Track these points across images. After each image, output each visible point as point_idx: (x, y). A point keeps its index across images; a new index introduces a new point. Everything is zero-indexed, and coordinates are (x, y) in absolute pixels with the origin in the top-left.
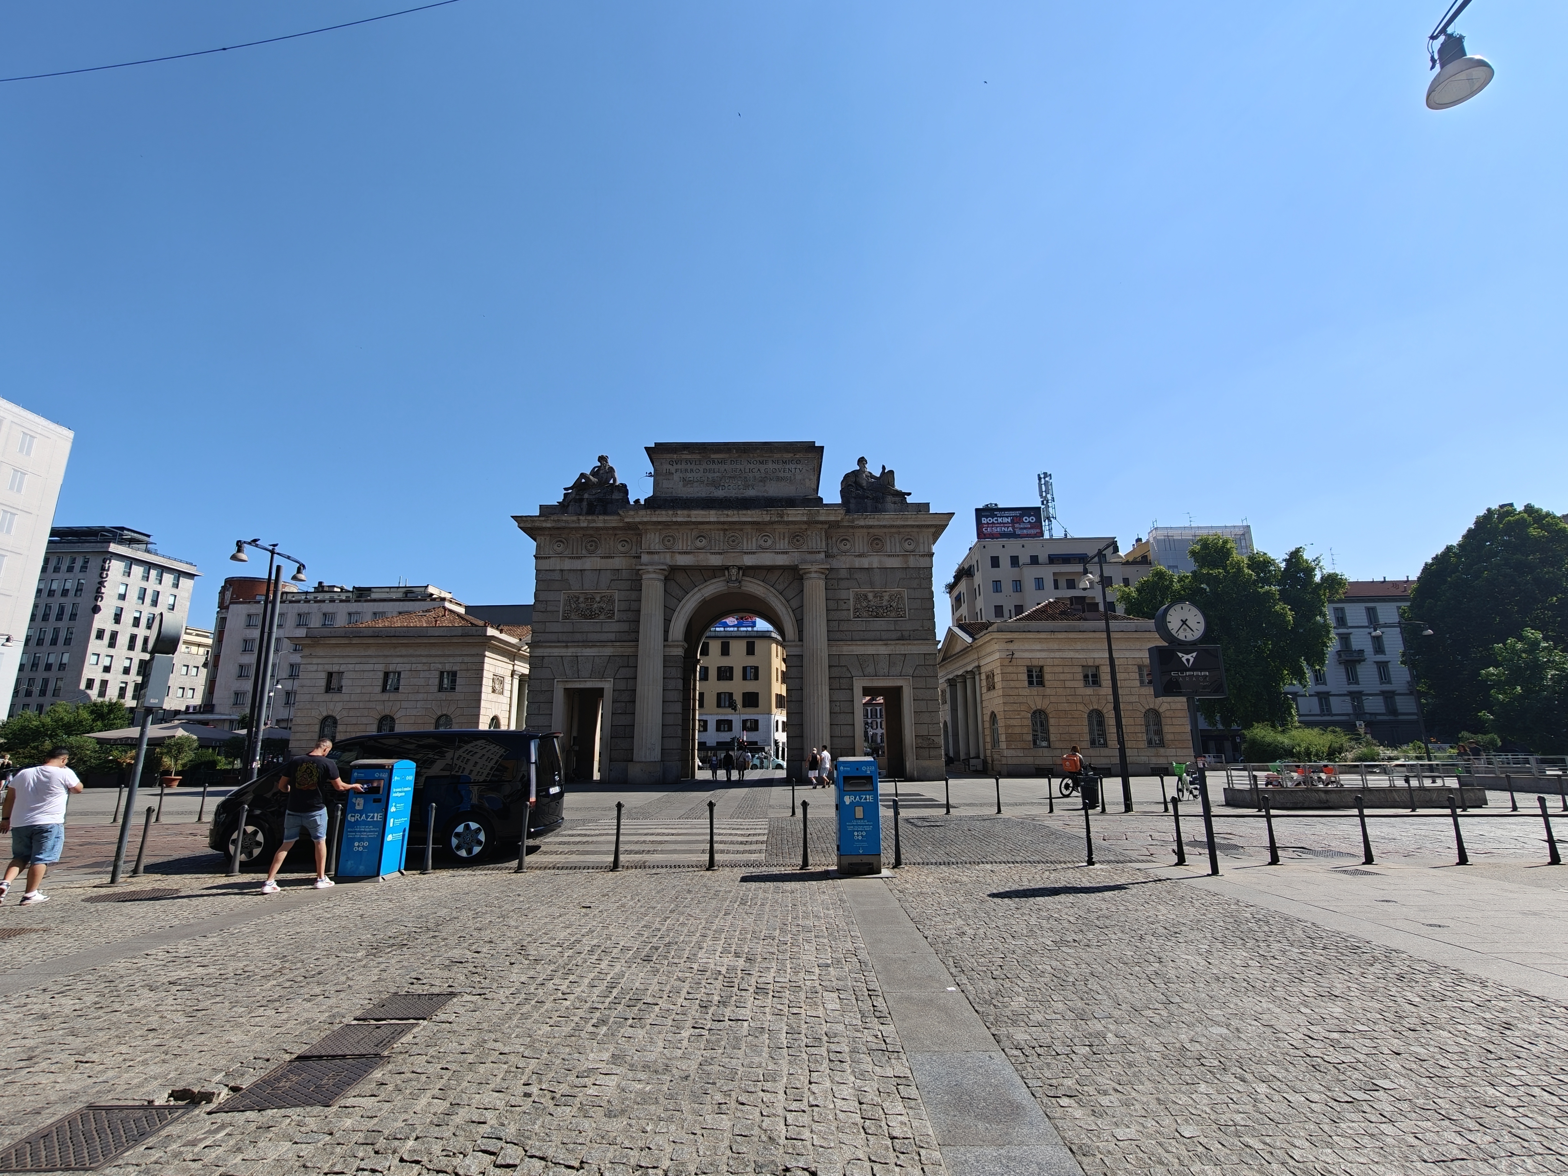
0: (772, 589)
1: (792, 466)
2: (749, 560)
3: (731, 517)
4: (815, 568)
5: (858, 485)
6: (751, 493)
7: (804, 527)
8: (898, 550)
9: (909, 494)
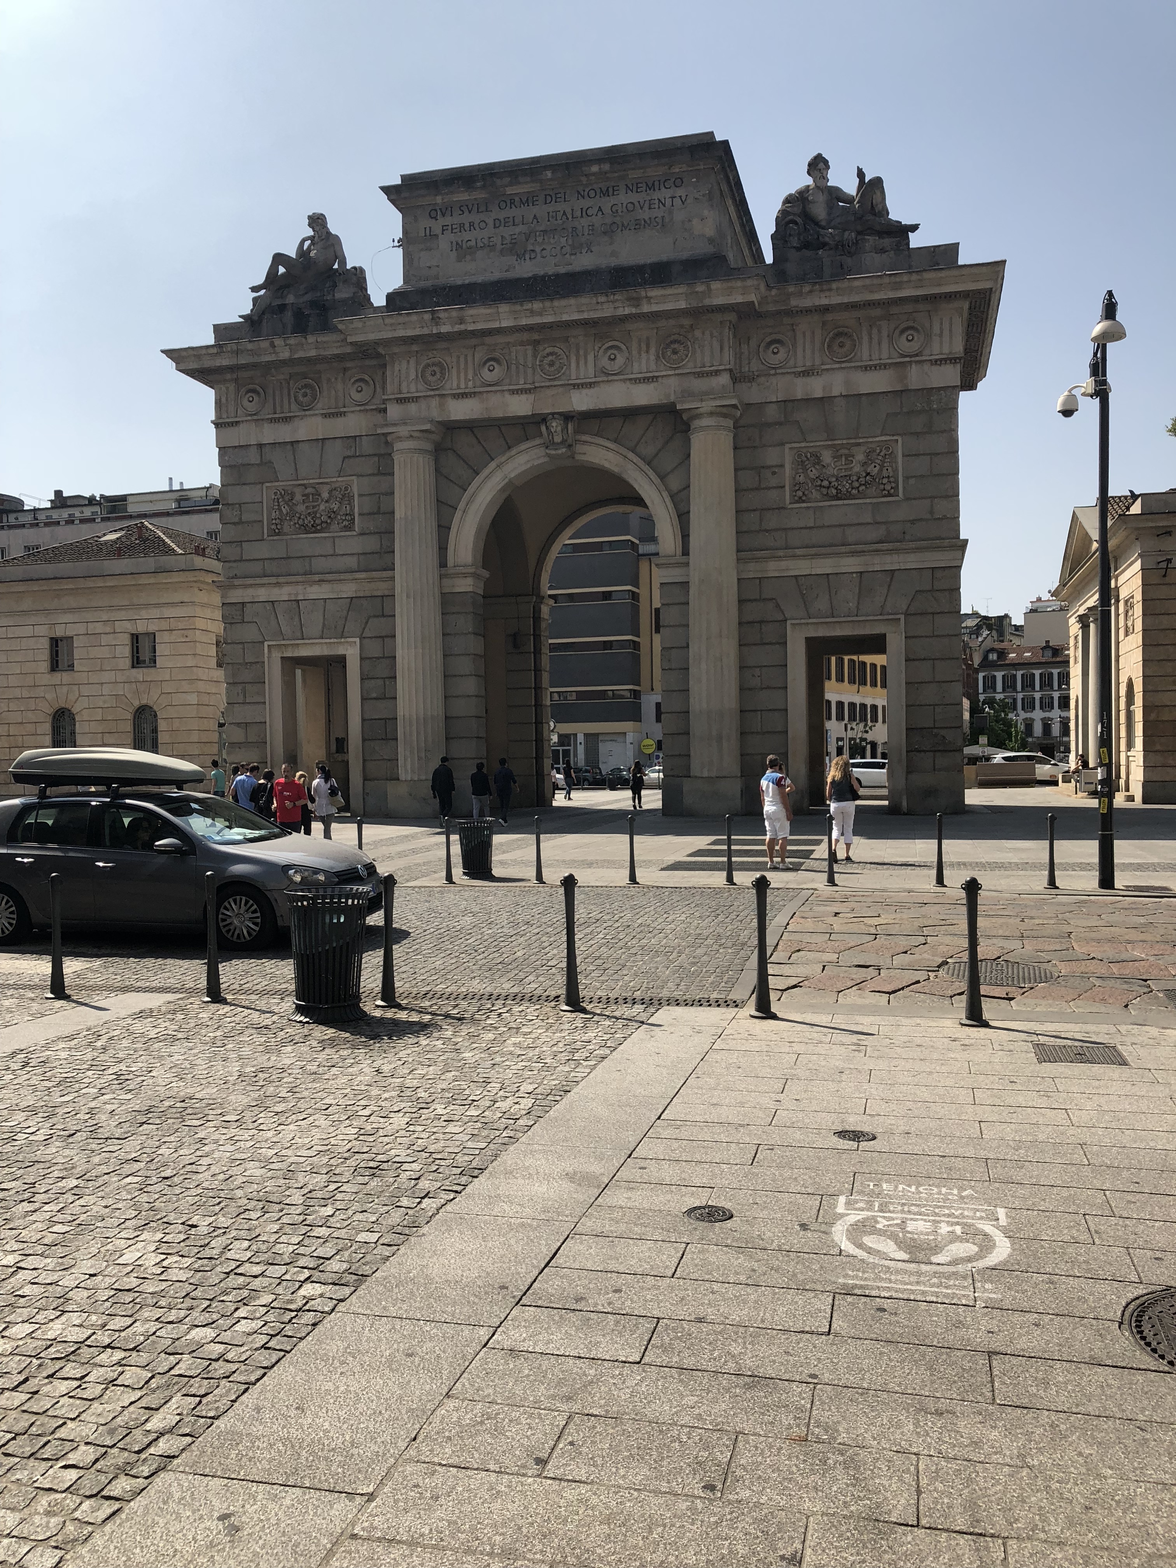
0: (631, 455)
1: (664, 194)
2: (581, 401)
3: (540, 314)
4: (707, 406)
5: (808, 217)
6: (585, 261)
7: (686, 322)
8: (885, 355)
9: (914, 228)
